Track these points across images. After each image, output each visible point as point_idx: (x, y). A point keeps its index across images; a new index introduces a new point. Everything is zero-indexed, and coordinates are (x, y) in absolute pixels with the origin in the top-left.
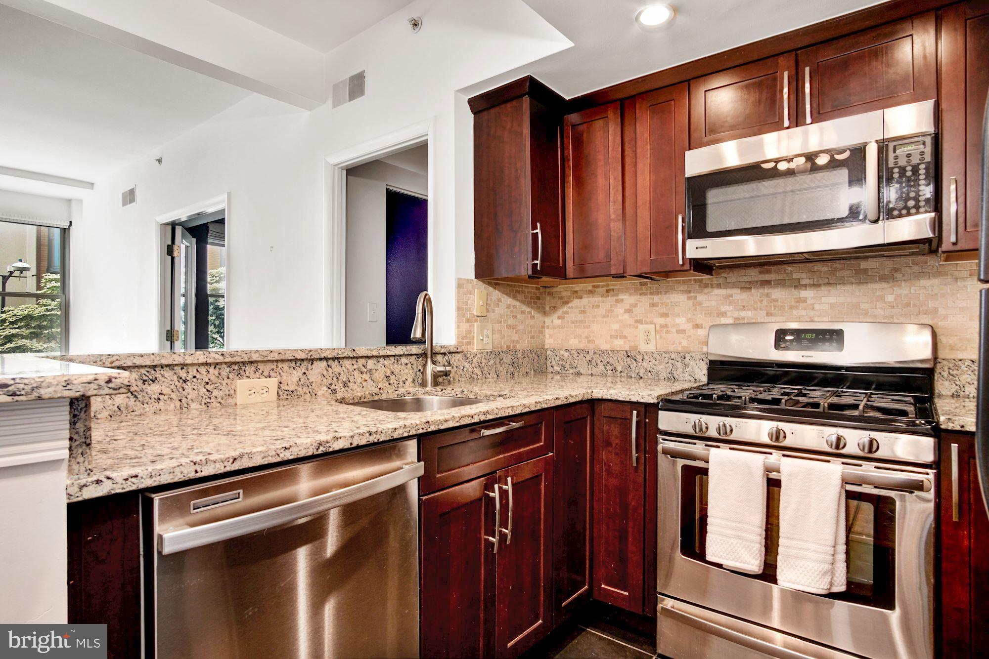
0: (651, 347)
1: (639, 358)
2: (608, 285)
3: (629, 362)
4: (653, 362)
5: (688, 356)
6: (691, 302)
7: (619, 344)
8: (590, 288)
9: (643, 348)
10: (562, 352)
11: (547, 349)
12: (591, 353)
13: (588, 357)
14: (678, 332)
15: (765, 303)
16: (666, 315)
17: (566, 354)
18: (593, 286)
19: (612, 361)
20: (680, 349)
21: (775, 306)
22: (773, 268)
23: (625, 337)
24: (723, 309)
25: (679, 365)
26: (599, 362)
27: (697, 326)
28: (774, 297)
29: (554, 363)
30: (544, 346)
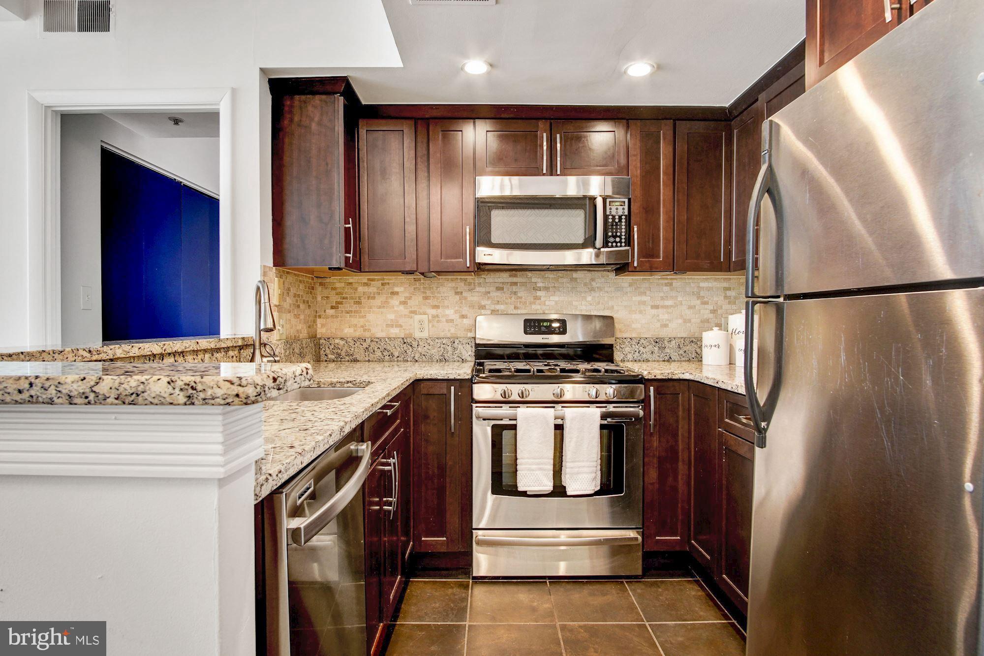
0: (425, 334)
1: (415, 344)
2: (383, 279)
3: (405, 348)
4: (427, 347)
5: (457, 341)
6: (457, 297)
7: (394, 332)
8: (366, 281)
9: (418, 335)
10: (337, 341)
11: (320, 339)
12: (368, 341)
13: (365, 345)
14: (447, 321)
15: (513, 299)
16: (436, 307)
17: (342, 343)
18: (369, 279)
19: (389, 348)
20: (449, 335)
21: (520, 302)
22: (519, 273)
23: (401, 326)
24: (483, 304)
25: (449, 348)
26: (376, 349)
27: (463, 317)
28: (519, 295)
29: (328, 351)
30: (316, 335)
